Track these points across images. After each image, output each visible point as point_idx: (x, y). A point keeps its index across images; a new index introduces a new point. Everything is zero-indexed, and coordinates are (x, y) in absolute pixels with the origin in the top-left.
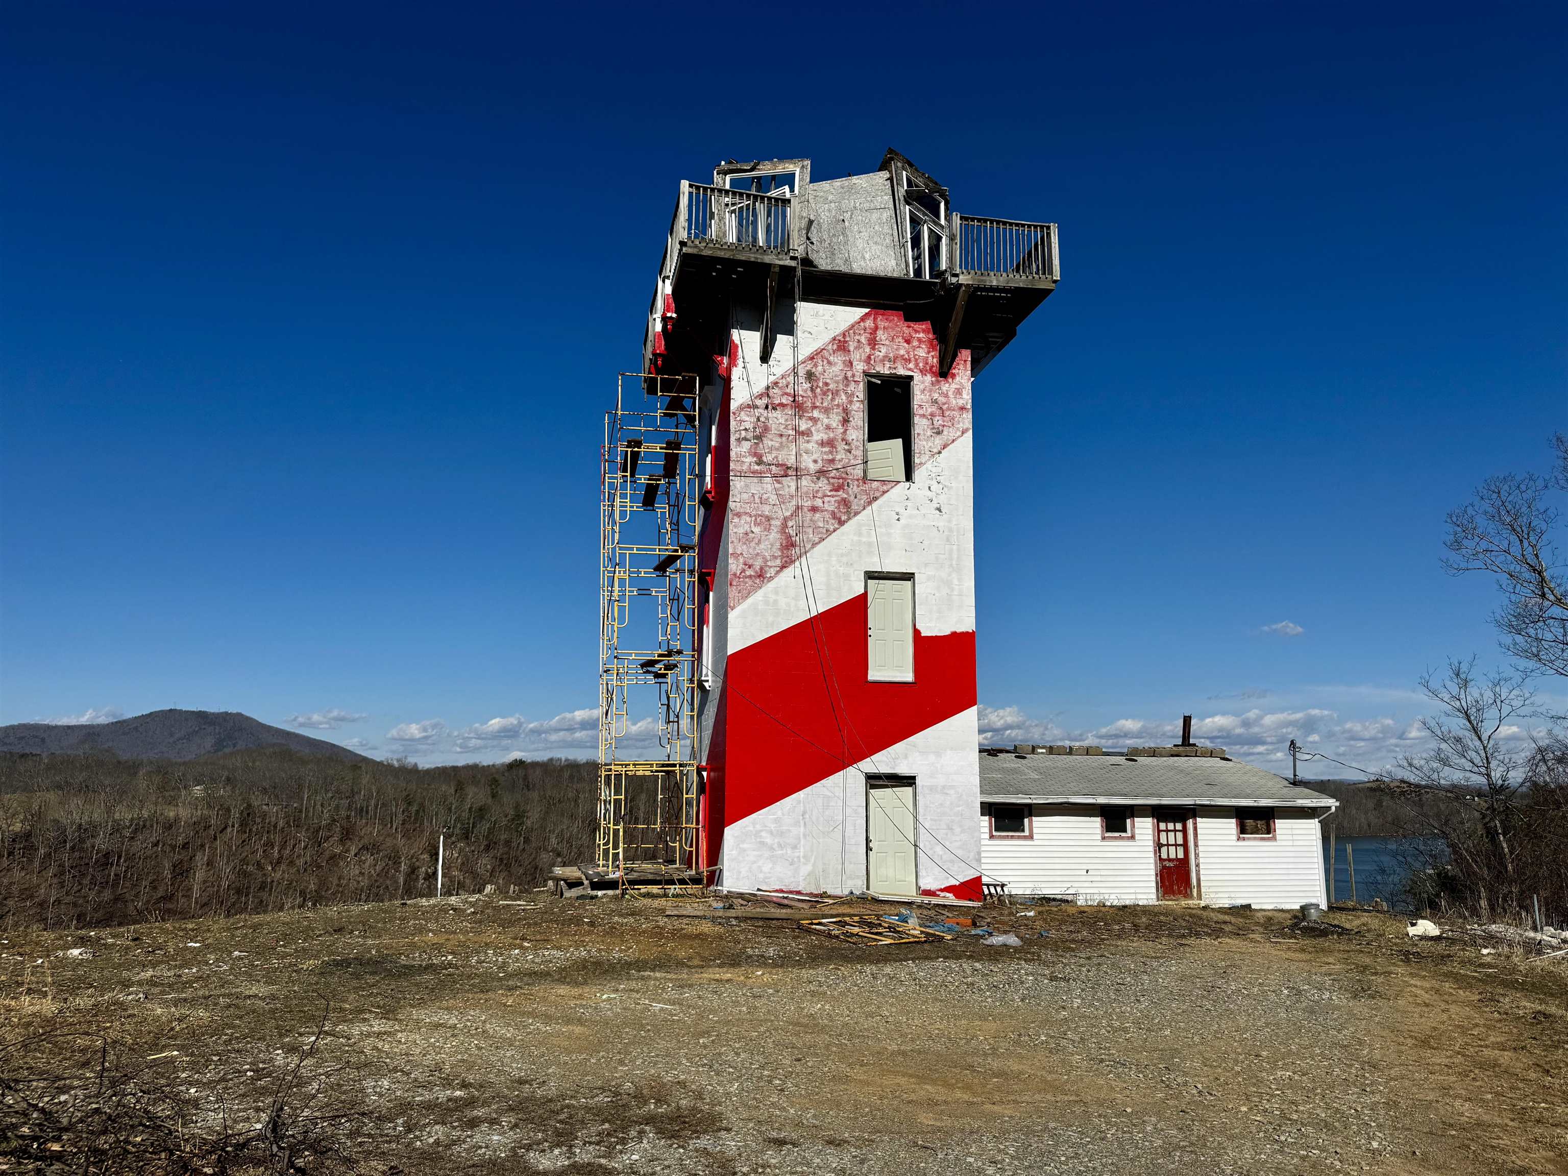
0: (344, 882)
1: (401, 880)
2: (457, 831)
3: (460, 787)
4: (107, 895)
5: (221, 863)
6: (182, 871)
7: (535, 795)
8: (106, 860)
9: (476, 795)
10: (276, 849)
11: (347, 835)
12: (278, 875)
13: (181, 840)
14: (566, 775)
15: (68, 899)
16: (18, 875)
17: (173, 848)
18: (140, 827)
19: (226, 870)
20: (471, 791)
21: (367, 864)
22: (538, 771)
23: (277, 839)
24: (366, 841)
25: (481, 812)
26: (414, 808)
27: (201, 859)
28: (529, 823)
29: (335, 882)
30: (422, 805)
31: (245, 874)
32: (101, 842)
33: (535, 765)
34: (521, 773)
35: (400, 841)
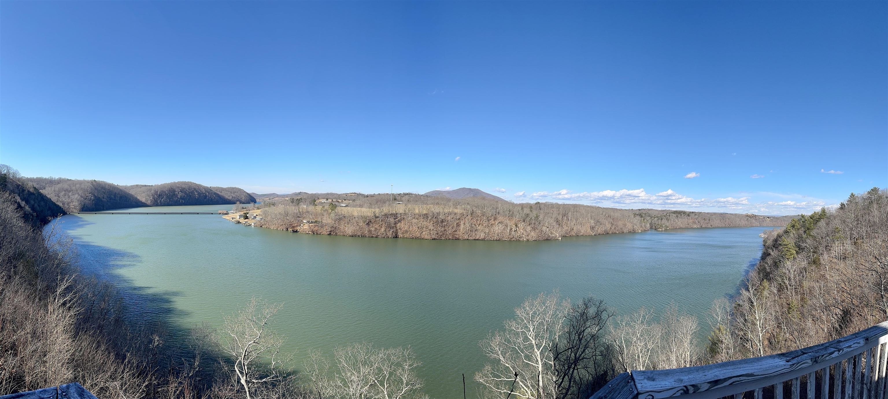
0: (495, 231)
1: (508, 232)
2: (522, 220)
3: (522, 209)
4: (443, 229)
5: (467, 224)
6: (458, 225)
7: (542, 211)
8: (442, 222)
9: (527, 211)
10: (479, 221)
11: (495, 219)
12: (479, 228)
13: (458, 218)
14: (550, 206)
15: (435, 229)
16: (425, 223)
17: (456, 219)
18: (449, 214)
19: (467, 225)
20: (525, 209)
21: (500, 227)
22: (543, 205)
23: (479, 219)
24: (500, 221)
25: (527, 215)
26: (511, 213)
27: (462, 223)
28: (540, 219)
29: (493, 231)
30: (513, 212)
31: (472, 227)
32: (441, 217)
33: (542, 204)
34: (539, 205)
35: (508, 221)
